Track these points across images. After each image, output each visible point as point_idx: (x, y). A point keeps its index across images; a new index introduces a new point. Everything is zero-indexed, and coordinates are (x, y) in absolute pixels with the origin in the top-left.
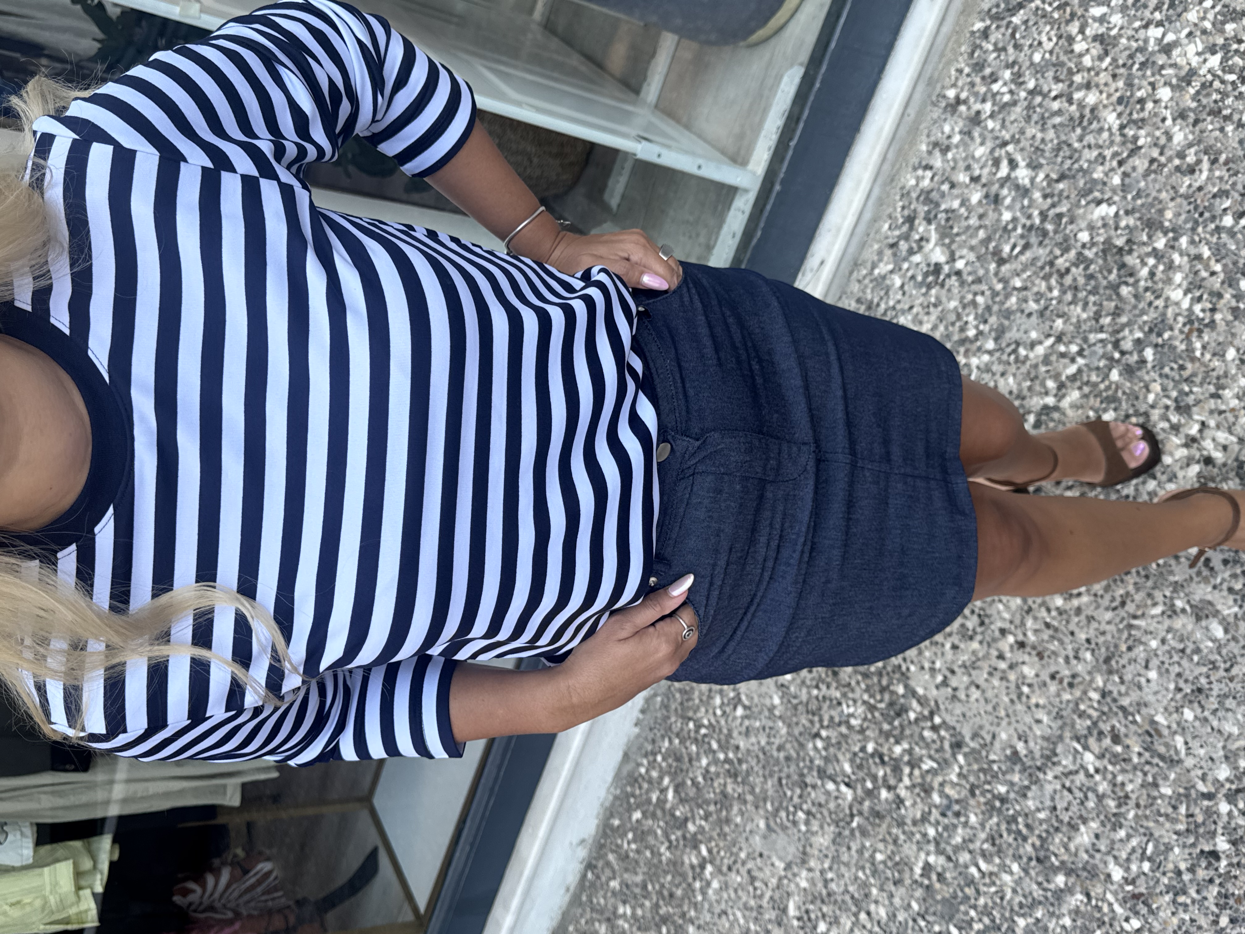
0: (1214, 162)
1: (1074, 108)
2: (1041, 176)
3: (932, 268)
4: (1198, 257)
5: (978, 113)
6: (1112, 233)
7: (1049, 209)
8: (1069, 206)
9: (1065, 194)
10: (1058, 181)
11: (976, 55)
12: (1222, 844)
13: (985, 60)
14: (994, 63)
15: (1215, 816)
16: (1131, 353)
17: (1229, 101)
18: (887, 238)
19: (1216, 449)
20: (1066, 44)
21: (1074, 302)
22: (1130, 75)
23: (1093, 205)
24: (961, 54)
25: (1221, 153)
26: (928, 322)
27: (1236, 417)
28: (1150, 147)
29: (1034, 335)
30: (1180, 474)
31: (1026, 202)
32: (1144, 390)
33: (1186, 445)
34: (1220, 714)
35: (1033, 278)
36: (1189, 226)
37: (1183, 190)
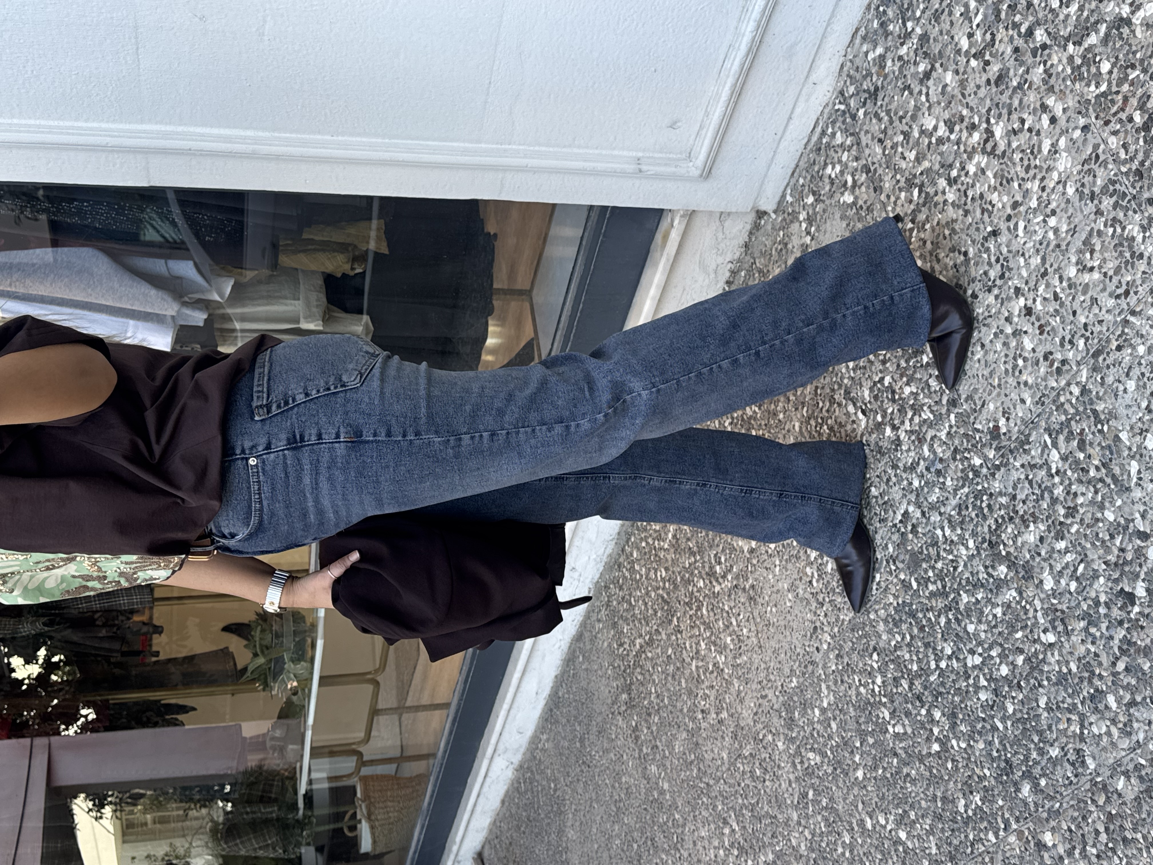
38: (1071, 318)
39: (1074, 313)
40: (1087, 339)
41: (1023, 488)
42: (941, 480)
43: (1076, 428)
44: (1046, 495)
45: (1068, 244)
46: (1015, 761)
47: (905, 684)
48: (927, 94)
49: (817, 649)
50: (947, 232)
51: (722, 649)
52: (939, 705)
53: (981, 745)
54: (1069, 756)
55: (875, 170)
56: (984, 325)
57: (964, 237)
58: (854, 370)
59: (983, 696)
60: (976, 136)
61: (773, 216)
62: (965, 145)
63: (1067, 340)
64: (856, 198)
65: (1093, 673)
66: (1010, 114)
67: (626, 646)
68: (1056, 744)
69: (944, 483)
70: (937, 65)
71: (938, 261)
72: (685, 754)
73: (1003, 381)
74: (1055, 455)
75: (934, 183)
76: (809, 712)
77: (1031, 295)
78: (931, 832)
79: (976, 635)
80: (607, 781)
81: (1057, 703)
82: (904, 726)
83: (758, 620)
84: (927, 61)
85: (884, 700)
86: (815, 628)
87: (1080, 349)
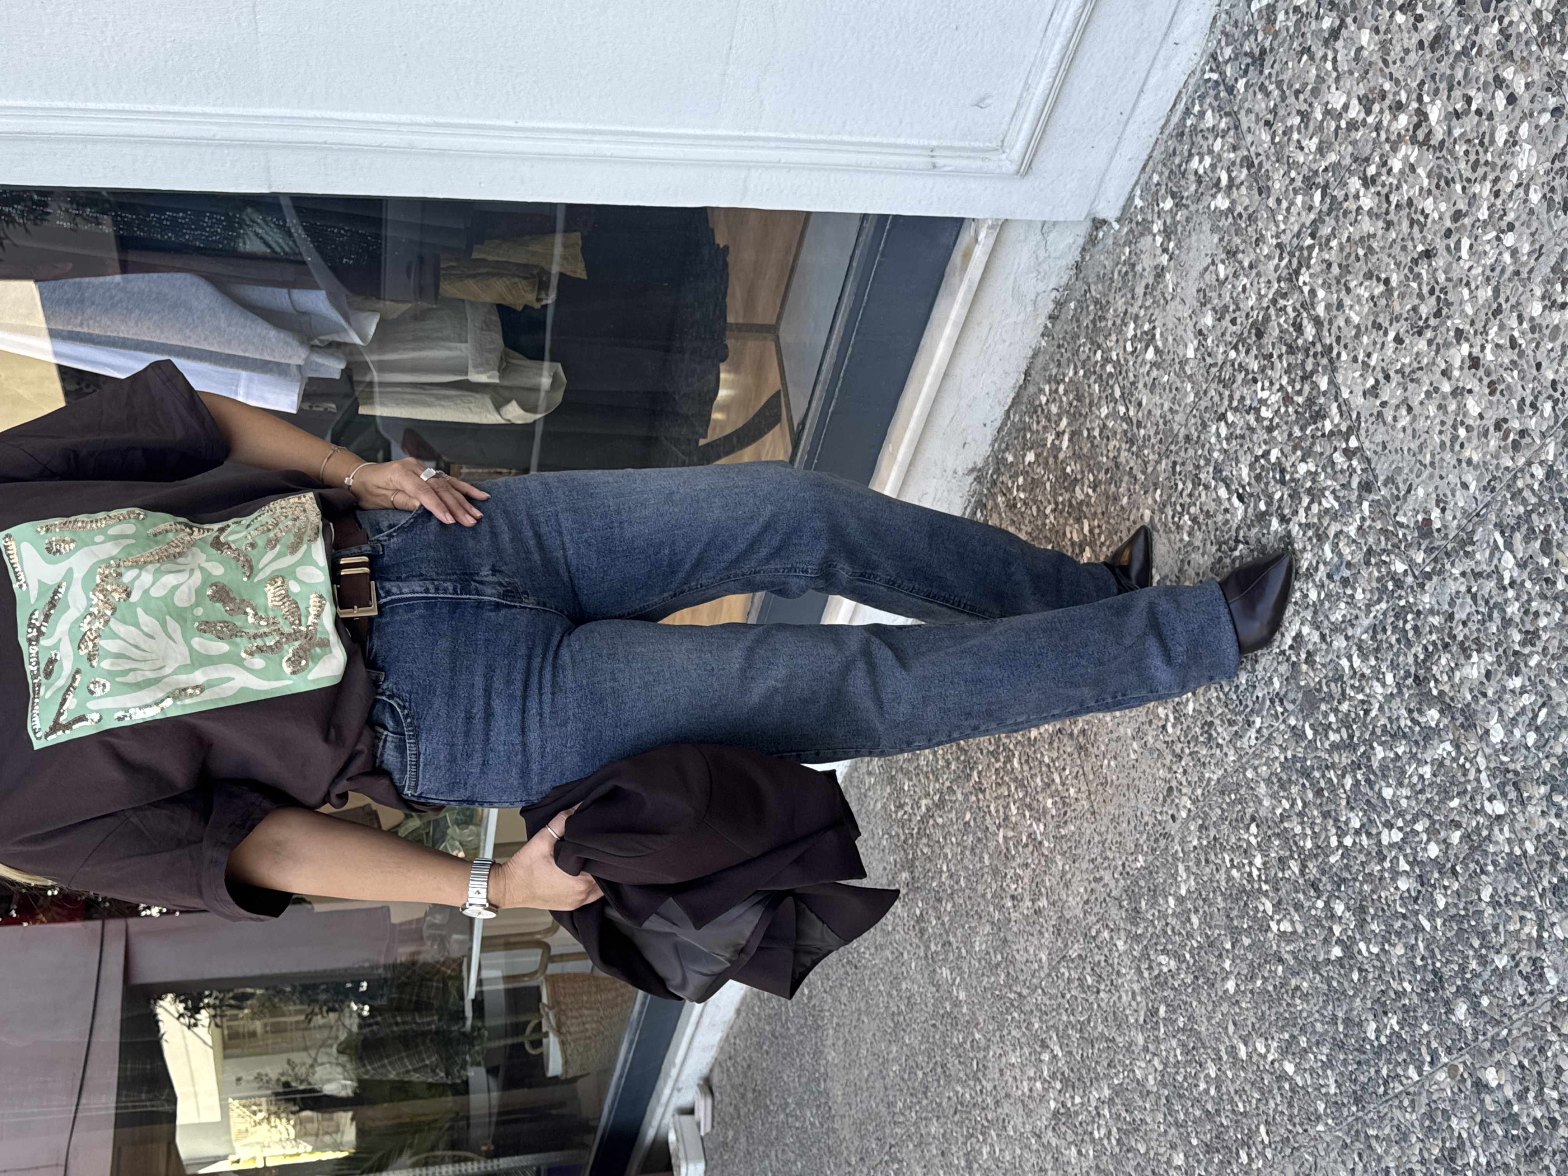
38: (1535, 372)
39: (1539, 366)
40: (1556, 402)
41: (1462, 605)
42: (1349, 591)
43: (1539, 524)
44: (1496, 614)
45: (1531, 271)
46: (1447, 972)
47: (1295, 866)
48: (1335, 60)
49: (1173, 817)
50: (1361, 252)
51: (1040, 815)
52: (1342, 895)
53: (1400, 950)
54: (1521, 967)
55: (1261, 164)
56: (1412, 380)
57: (1386, 259)
58: (1227, 439)
59: (1403, 884)
60: (1403, 120)
61: (1116, 226)
62: (1387, 131)
63: (1528, 402)
64: (1233, 202)
65: (1556, 856)
66: (1450, 89)
67: (908, 808)
68: (1504, 951)
69: (1352, 596)
70: (1349, 20)
71: (1348, 290)
72: (988, 953)
73: (1438, 457)
74: (1508, 560)
75: (1343, 184)
76: (1161, 901)
77: (1479, 341)
78: (1328, 1064)
79: (1395, 801)
80: (881, 988)
81: (1506, 895)
82: (1292, 922)
83: (1091, 777)
84: (1334, 14)
85: (1265, 887)
86: (1170, 789)
87: (1546, 415)
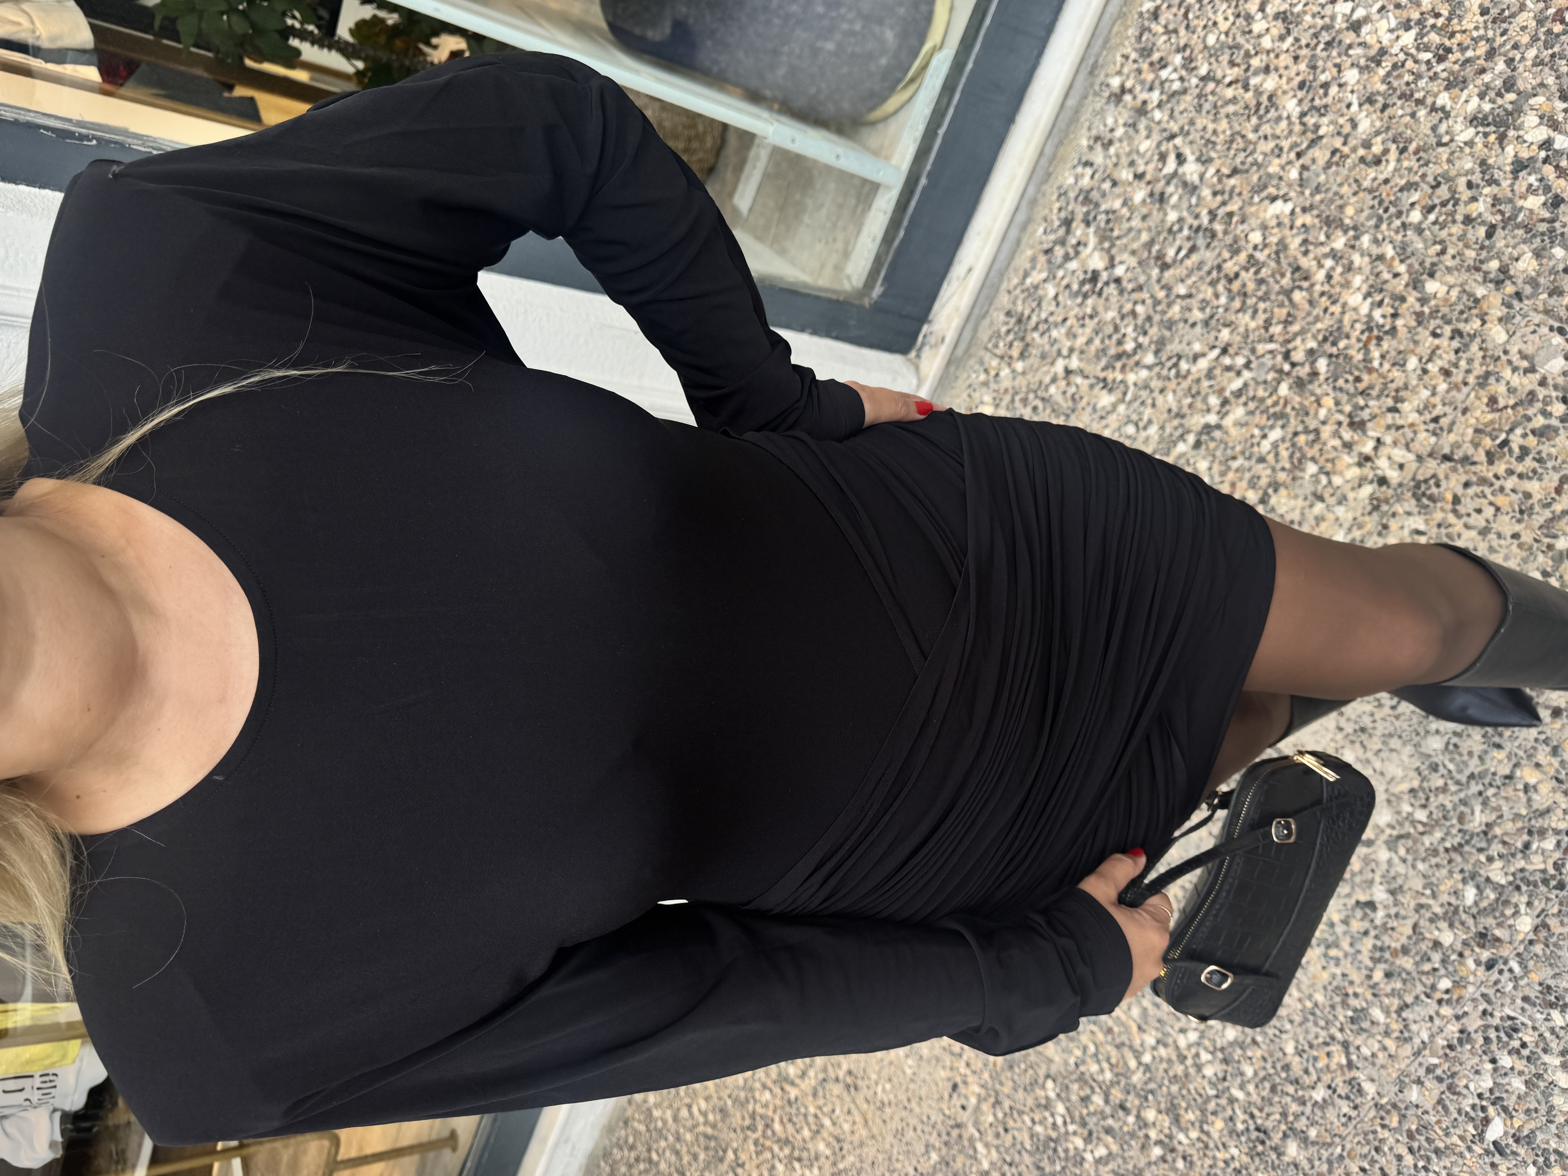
0: (1403, 151)
1: (1250, 95)
2: (1211, 171)
3: (1089, 276)
4: (1381, 258)
5: (1145, 102)
6: (1287, 232)
7: (1219, 207)
8: (1240, 203)
9: (1237, 190)
10: (1229, 176)
11: (1144, 38)
12: (1380, 894)
13: (1154, 44)
14: (1163, 47)
15: (1373, 865)
16: (1302, 364)
17: (1422, 83)
18: (1041, 243)
19: (1391, 466)
20: (1244, 23)
21: (1242, 309)
22: (1313, 56)
23: (1267, 202)
24: (1128, 38)
25: (1410, 141)
26: (1083, 334)
27: (1415, 432)
28: (1333, 136)
29: (1197, 347)
30: (1351, 495)
31: (1194, 201)
32: (1315, 405)
33: (1360, 465)
34: (1383, 755)
35: (1199, 283)
36: (1372, 222)
37: (1366, 184)
46: (1269, 1124)
47: (1098, 1100)
49: (962, 1107)
51: (812, 1161)
52: (1151, 1103)
53: (1219, 1125)
54: (1339, 1091)
59: (1209, 1071)
65: (1347, 995)
68: (1319, 1085)
81: (1309, 1042)
82: (1107, 1147)
83: (865, 1106)
85: (1071, 1128)
